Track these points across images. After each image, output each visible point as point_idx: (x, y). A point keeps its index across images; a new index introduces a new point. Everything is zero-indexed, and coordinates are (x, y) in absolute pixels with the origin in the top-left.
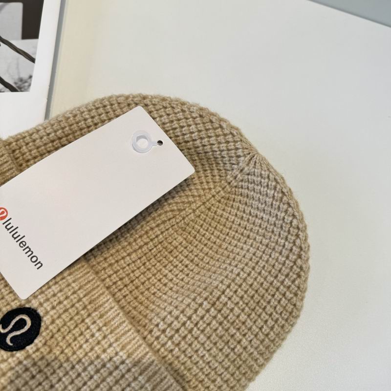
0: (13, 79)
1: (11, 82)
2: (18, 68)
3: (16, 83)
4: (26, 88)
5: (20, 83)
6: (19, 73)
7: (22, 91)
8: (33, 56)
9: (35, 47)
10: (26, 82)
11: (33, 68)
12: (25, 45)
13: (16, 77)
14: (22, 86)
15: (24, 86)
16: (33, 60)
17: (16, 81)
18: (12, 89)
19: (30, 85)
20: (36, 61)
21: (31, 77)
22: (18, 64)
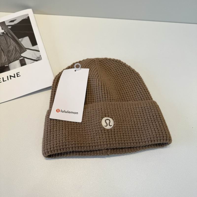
1: (35, 59)
2: (35, 55)
3: (37, 59)
5: (38, 58)
6: (36, 56)
8: (38, 50)
9: (38, 47)
10: (40, 58)
11: (40, 53)
12: (35, 48)
13: (36, 57)
14: (39, 59)
15: (40, 59)
16: (39, 51)
18: (37, 61)
19: (41, 58)
20: (40, 51)
21: (40, 56)
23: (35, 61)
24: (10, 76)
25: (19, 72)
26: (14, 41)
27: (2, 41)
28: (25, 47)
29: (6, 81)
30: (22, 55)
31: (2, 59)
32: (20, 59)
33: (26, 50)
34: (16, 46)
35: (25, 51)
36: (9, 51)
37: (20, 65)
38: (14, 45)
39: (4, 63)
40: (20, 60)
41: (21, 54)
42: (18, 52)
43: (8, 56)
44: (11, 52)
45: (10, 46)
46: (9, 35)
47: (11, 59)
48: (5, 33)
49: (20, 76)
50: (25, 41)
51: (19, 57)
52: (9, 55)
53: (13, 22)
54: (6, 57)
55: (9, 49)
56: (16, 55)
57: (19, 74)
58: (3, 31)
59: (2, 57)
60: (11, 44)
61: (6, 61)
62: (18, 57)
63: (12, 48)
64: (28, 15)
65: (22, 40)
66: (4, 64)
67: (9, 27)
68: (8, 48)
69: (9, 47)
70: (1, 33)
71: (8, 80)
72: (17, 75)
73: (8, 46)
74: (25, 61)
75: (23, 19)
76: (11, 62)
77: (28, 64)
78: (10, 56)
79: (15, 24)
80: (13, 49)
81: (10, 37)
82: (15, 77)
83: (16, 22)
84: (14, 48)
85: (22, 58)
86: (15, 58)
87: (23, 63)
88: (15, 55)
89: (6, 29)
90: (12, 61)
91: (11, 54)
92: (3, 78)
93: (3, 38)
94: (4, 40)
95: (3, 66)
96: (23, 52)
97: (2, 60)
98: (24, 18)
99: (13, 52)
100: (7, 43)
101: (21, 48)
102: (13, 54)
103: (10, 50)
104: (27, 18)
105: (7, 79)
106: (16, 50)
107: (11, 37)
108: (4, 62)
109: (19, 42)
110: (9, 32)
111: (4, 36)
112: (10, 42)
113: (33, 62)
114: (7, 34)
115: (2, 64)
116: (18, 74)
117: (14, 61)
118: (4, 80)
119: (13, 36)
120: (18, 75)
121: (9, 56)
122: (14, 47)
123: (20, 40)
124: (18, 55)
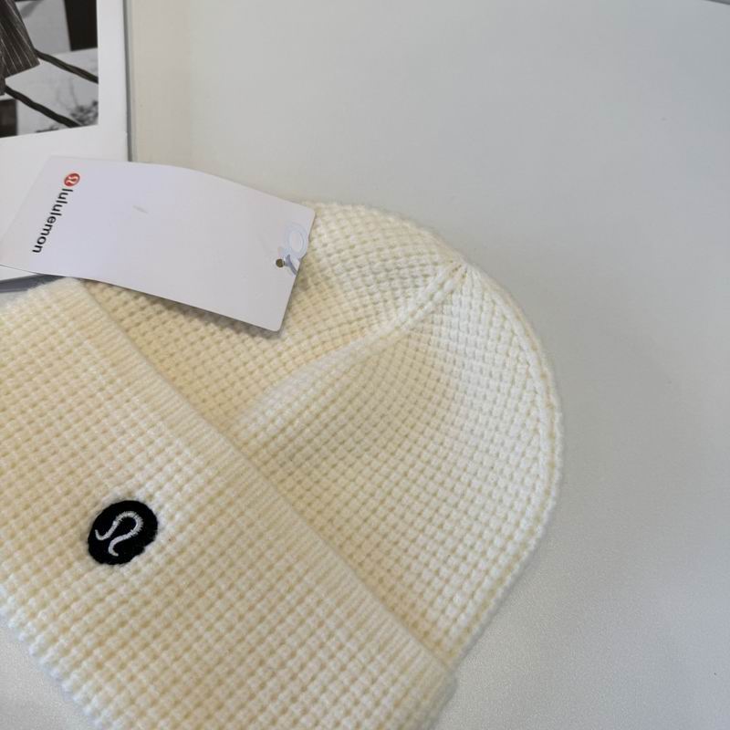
0: (68, 109)
1: (66, 114)
2: (72, 93)
3: (73, 115)
4: (91, 119)
5: (80, 114)
6: (76, 101)
7: (85, 125)
8: (94, 74)
9: (95, 60)
10: (89, 111)
11: (97, 91)
12: (79, 58)
13: (73, 106)
14: (85, 117)
15: (88, 118)
16: (94, 79)
17: (75, 112)
18: (69, 124)
19: (96, 115)
20: (100, 80)
21: (95, 104)
22: (72, 88)
23: (63, 125)
28: (36, 47)
33: (36, 64)
35: (27, 67)
41: (7, 75)
50: (44, 19)
65: (29, 10)
77: (28, 131)
85: (7, 97)
87: (6, 121)
96: (20, 69)
101: (16, 46)
109: (11, 14)
113: (51, 129)
123: (21, 5)
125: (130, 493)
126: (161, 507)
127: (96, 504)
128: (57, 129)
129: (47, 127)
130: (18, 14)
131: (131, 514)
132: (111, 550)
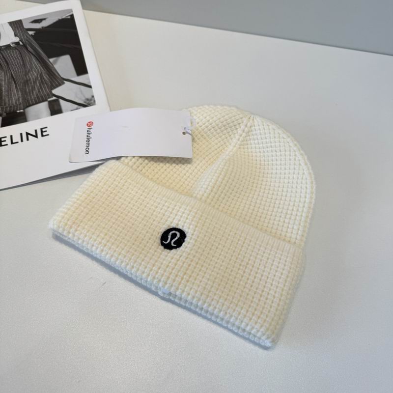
0: (82, 100)
1: (82, 102)
2: (82, 93)
3: (85, 102)
4: (93, 103)
5: (88, 102)
6: (84, 96)
7: (91, 106)
8: (89, 84)
9: (88, 79)
10: (91, 100)
11: (92, 91)
12: (81, 79)
13: (84, 98)
14: (90, 103)
15: (91, 103)
16: (90, 87)
17: (85, 101)
18: (84, 106)
19: (95, 101)
20: (92, 87)
21: (93, 97)
22: (81, 91)
23: (81, 107)
24: (28, 134)
25: (46, 128)
26: (38, 62)
27: (13, 60)
28: (62, 76)
29: (17, 142)
30: (55, 92)
31: (11, 97)
32: (49, 100)
33: (64, 83)
34: (43, 72)
35: (60, 85)
36: (27, 82)
37: (49, 112)
38: (38, 71)
39: (14, 106)
40: (50, 102)
41: (52, 89)
42: (46, 84)
43: (24, 92)
44: (31, 83)
45: (29, 71)
46: (29, 48)
47: (31, 97)
48: (21, 43)
49: (48, 135)
50: (63, 65)
51: (48, 95)
52: (28, 90)
53: (39, 23)
54: (20, 93)
55: (26, 78)
56: (42, 90)
57: (46, 131)
58: (17, 39)
59: (11, 94)
60: (32, 68)
61: (21, 101)
62: (45, 95)
63: (33, 75)
64: (72, 11)
65: (55, 62)
66: (16, 107)
67: (31, 33)
68: (26, 76)
69: (28, 74)
70: (13, 43)
71: (22, 141)
72: (42, 132)
73: (26, 71)
74: (59, 105)
75: (60, 18)
76: (30, 105)
77: (67, 111)
78: (30, 93)
79: (42, 27)
80: (37, 78)
81: (31, 53)
82: (36, 136)
83: (45, 24)
84: (39, 76)
85: (54, 98)
86: (38, 98)
87: (56, 108)
88: (39, 91)
89: (23, 36)
90: (32, 102)
91: (30, 88)
92: (11, 136)
93: (16, 54)
94: (18, 59)
95: (12, 111)
96: (57, 86)
97: (12, 100)
98: (64, 17)
99: (36, 84)
100: (24, 64)
101: (54, 77)
102: (35, 87)
103: (30, 80)
104: (69, 17)
105: (19, 140)
106: (42, 81)
107: (33, 54)
108: (16, 103)
109: (49, 65)
110: (30, 43)
111: (19, 49)
112: (31, 64)
113: (77, 109)
114: (24, 46)
115: (11, 107)
116: (44, 130)
117: (37, 103)
118: (14, 142)
119: (38, 51)
120: (44, 134)
121: (26, 91)
122: (37, 75)
123: (51, 60)
124: (46, 90)
125: (169, 226)
126: (183, 227)
127: (158, 233)
128: (79, 109)
129: (75, 108)
130: (51, 63)
131: (174, 232)
132: (173, 245)
